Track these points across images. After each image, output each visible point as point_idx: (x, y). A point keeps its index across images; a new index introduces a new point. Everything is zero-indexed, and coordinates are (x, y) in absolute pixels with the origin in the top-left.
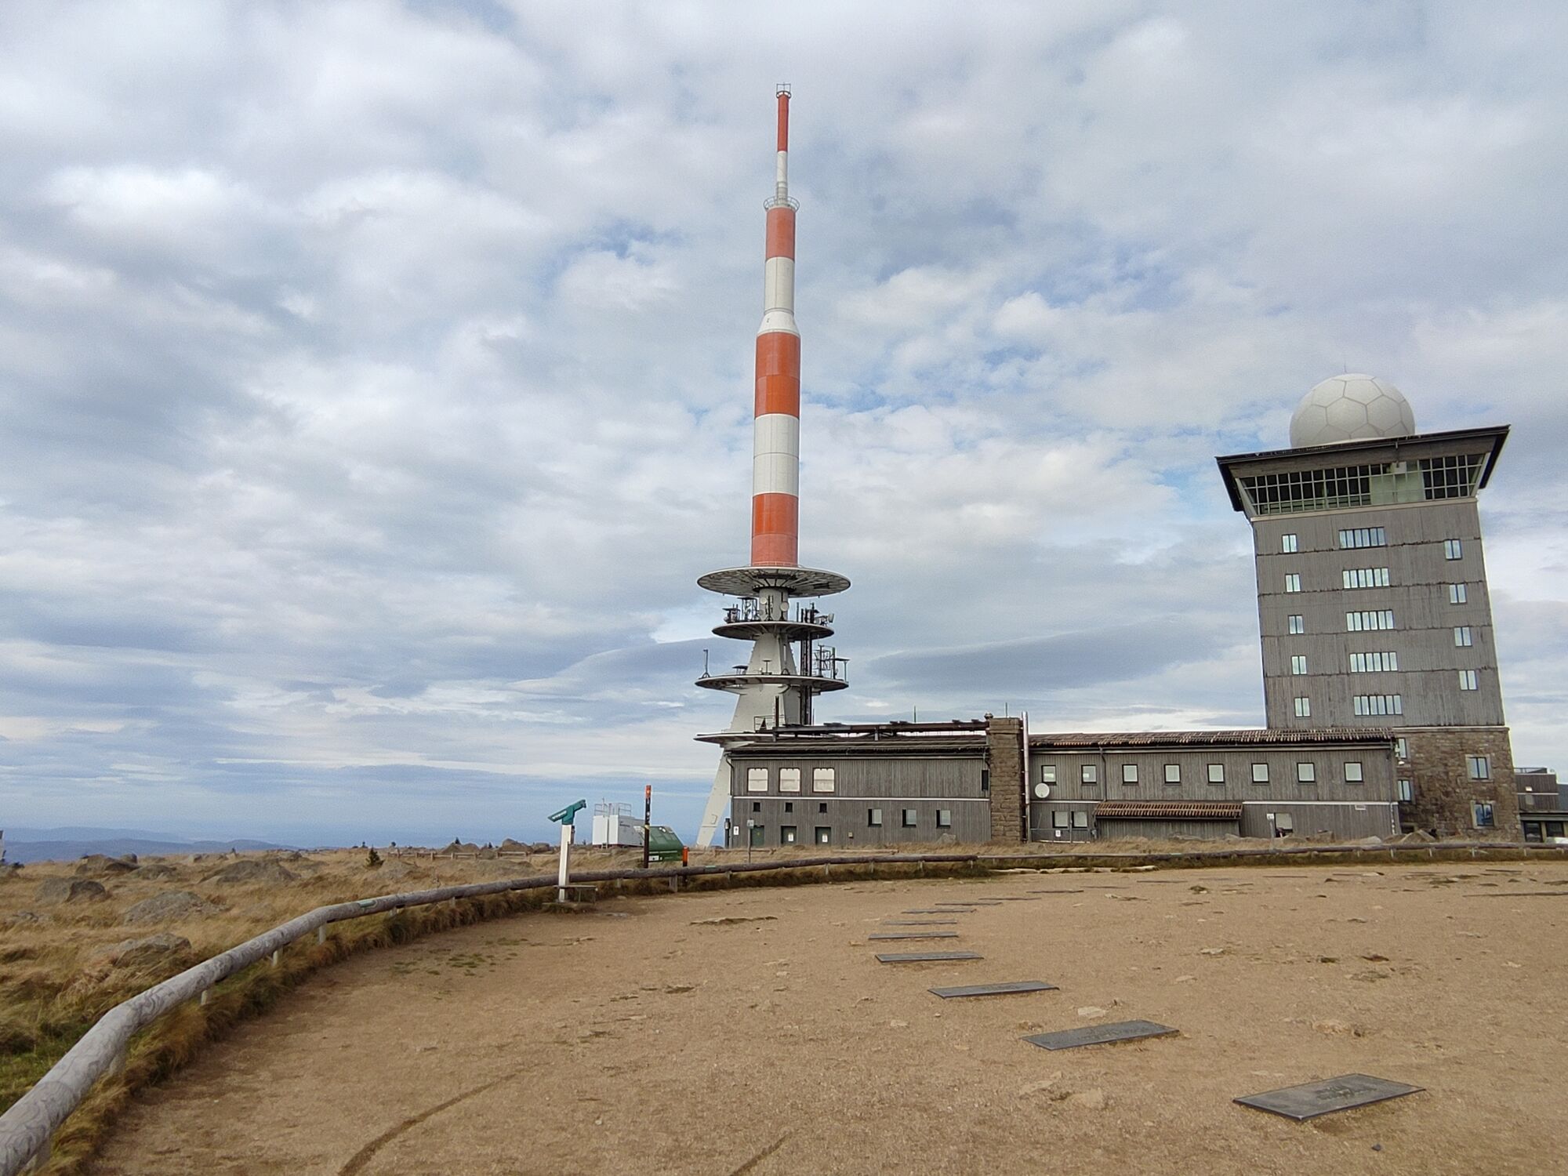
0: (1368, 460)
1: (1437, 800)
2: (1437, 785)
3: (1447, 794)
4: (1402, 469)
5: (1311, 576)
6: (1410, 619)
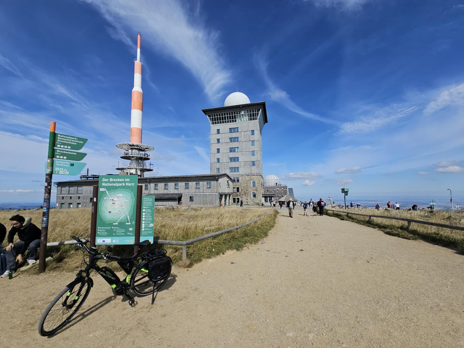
0: (235, 110)
1: (245, 192)
2: (245, 188)
3: (247, 190)
5: (222, 139)
6: (243, 149)
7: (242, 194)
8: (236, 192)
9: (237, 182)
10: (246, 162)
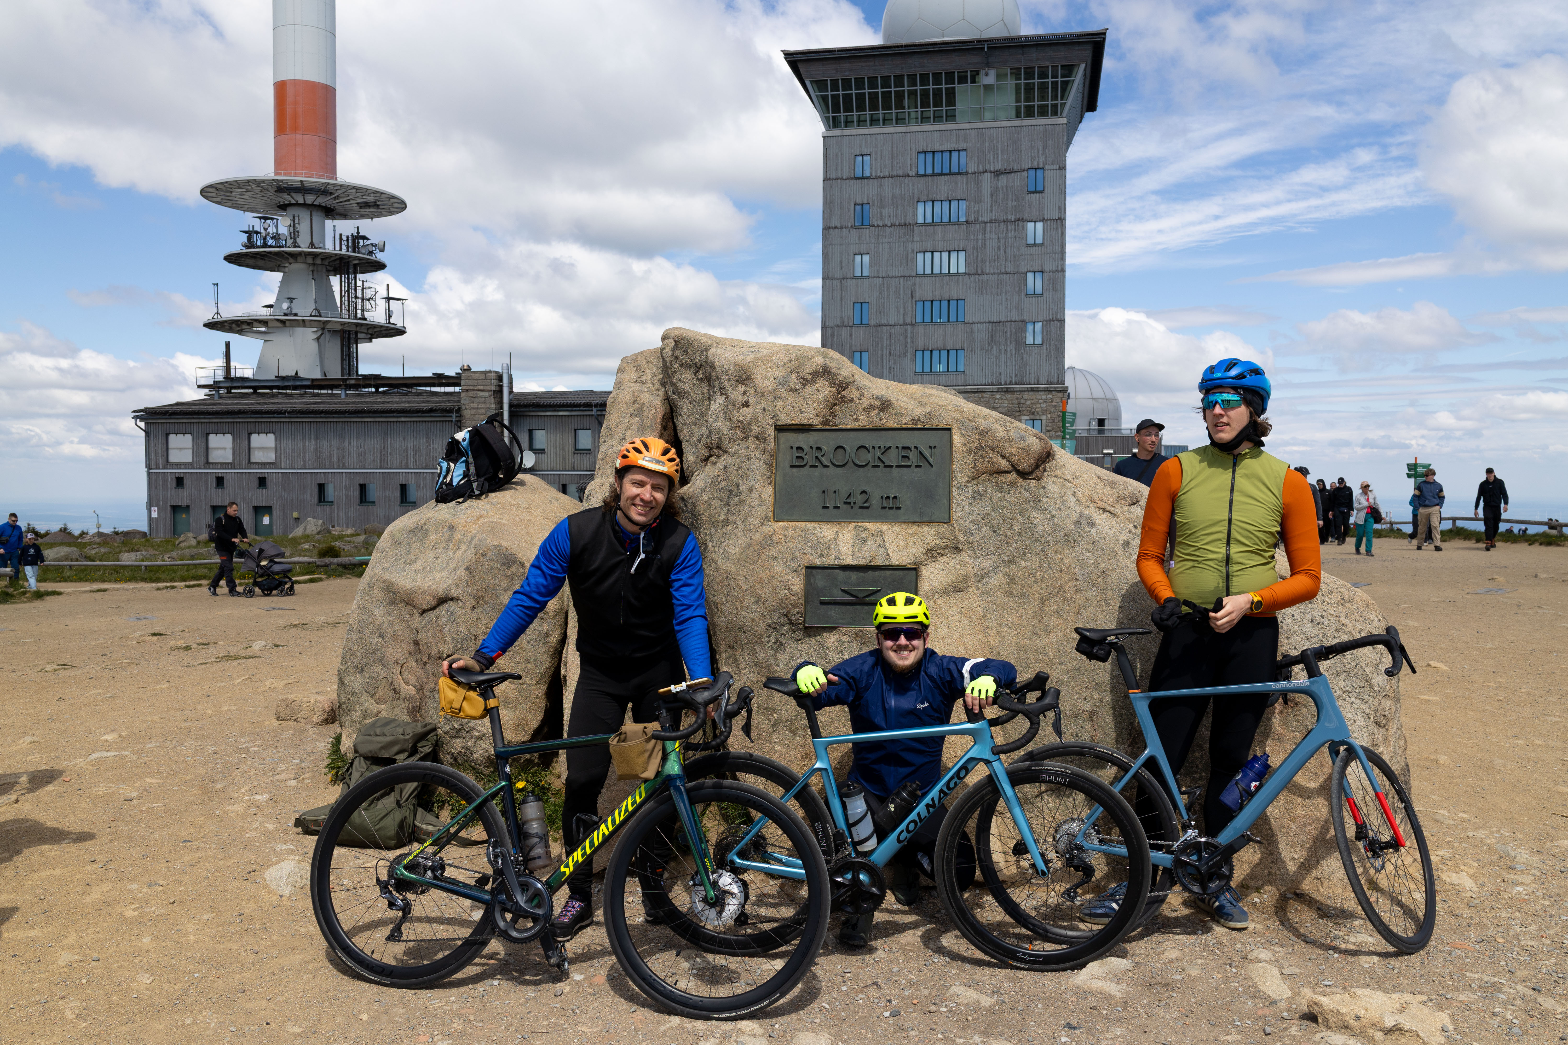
0: (954, 63)
4: (989, 78)
5: (882, 207)
6: (983, 261)
10: (999, 327)
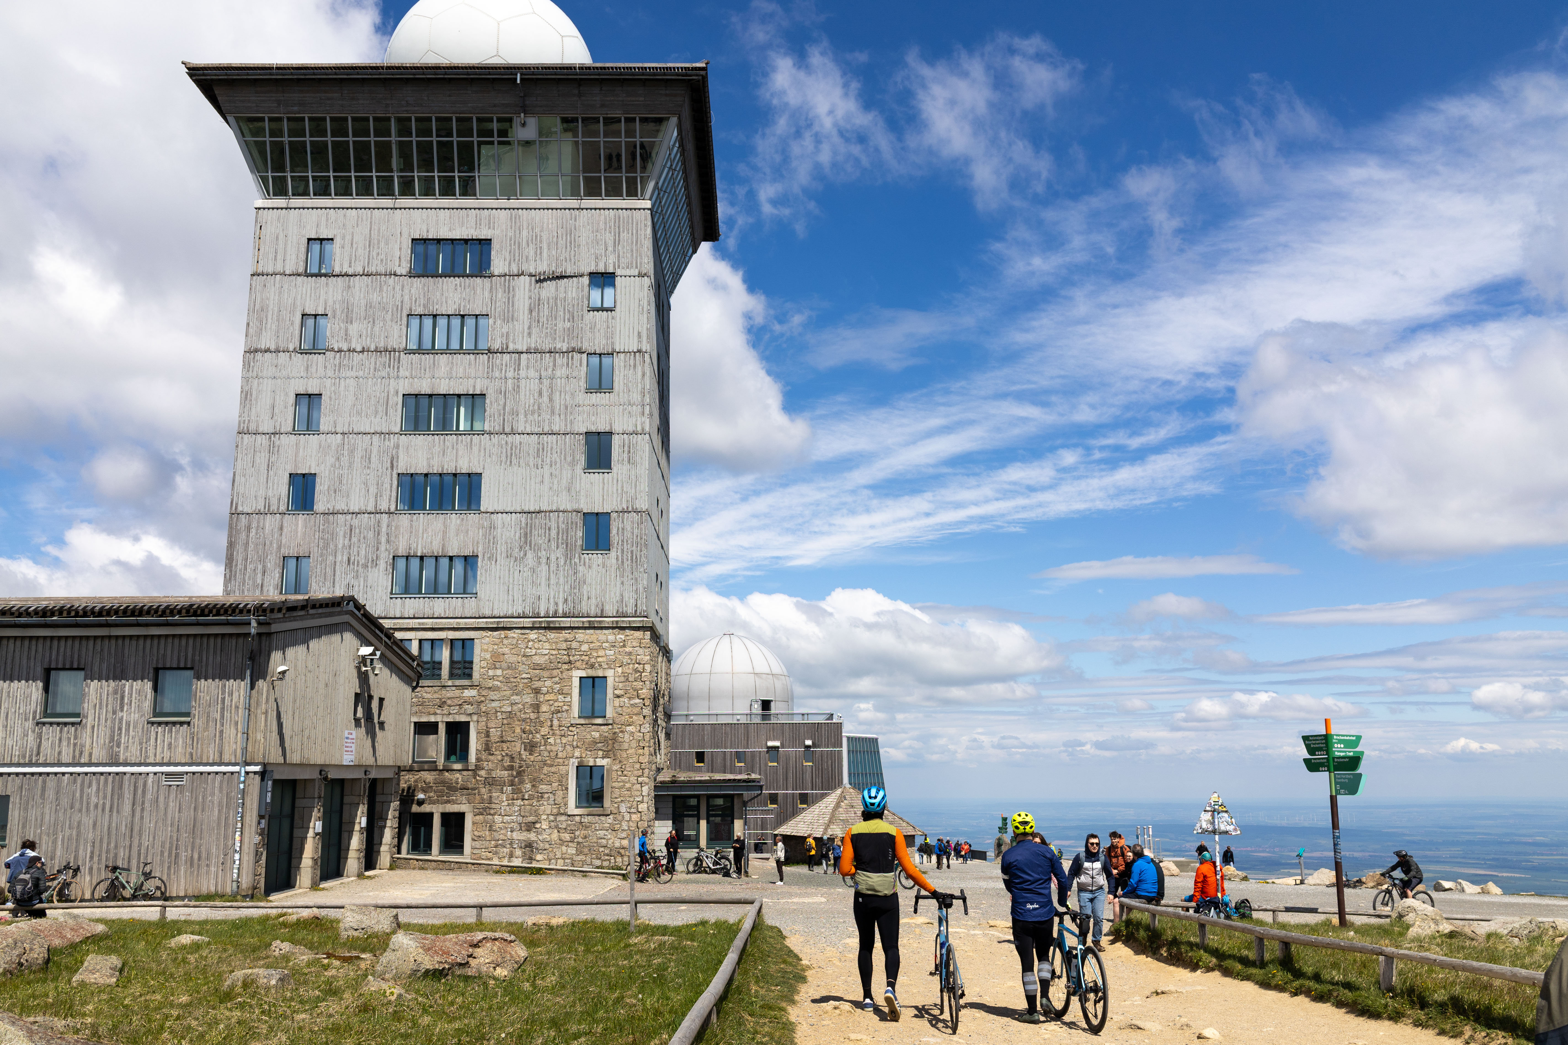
0: (471, 103)
1: (512, 758)
2: (518, 730)
3: (531, 747)
5: (349, 320)
6: (515, 413)
7: (491, 782)
8: (441, 762)
9: (452, 676)
10: (538, 520)
